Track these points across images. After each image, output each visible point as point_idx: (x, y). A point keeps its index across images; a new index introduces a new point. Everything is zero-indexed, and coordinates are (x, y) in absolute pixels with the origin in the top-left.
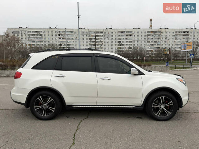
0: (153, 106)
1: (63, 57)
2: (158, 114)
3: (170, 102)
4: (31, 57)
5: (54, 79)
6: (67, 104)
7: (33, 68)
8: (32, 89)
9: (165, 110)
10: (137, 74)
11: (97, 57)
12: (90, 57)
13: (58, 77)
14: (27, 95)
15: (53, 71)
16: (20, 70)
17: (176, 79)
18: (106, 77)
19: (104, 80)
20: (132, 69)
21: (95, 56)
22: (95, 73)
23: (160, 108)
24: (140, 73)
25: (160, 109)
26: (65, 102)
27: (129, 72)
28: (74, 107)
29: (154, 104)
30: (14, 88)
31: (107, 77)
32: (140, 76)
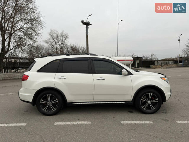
0: (141, 100)
1: (64, 61)
2: (144, 108)
3: (156, 99)
4: (36, 61)
5: (57, 80)
6: (68, 102)
7: (38, 71)
8: (38, 89)
9: (151, 105)
10: (127, 74)
11: (93, 60)
12: (87, 61)
13: (60, 78)
14: (33, 95)
15: (55, 73)
16: (26, 73)
17: (160, 78)
18: (100, 78)
19: (100, 80)
20: (122, 70)
21: (91, 60)
22: (91, 74)
23: (147, 102)
24: (130, 74)
25: (147, 104)
26: (66, 99)
27: (120, 73)
28: (74, 104)
29: (143, 98)
30: (22, 89)
31: (102, 78)
32: (129, 76)
